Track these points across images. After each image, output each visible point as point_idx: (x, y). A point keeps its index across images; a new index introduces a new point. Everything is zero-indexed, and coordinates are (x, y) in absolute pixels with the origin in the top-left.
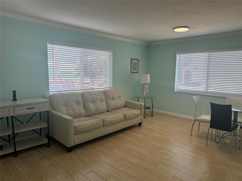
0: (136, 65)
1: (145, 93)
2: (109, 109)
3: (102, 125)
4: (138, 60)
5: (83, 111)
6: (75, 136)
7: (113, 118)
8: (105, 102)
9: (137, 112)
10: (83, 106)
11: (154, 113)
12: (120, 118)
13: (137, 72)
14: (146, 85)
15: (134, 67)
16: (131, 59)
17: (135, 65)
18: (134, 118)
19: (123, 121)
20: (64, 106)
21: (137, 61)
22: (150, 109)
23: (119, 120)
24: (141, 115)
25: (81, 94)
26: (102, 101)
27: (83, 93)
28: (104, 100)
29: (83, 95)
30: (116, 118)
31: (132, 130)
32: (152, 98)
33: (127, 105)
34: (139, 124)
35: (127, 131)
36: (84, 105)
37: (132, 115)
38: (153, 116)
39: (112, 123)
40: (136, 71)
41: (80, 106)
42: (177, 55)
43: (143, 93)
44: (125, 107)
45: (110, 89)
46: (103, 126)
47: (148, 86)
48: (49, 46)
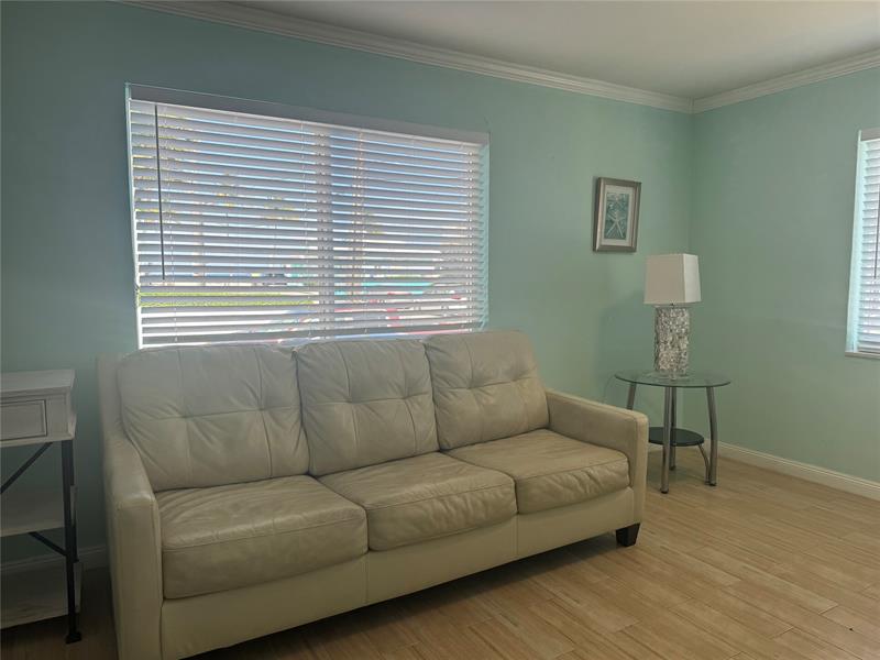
0: (624, 211)
1: (668, 355)
2: (451, 440)
3: (362, 543)
4: (636, 186)
5: (291, 447)
6: (168, 607)
7: (440, 499)
8: (427, 400)
9: (604, 464)
10: (295, 417)
11: (719, 463)
12: (485, 503)
13: (631, 250)
14: (673, 314)
15: (609, 222)
16: (597, 183)
17: (616, 213)
18: (583, 501)
19: (506, 518)
20: (185, 417)
21: (629, 191)
22: (700, 441)
23: (482, 515)
24: (630, 485)
25: (294, 354)
26: (409, 392)
27: (305, 347)
28: (427, 387)
29: (303, 361)
30: (457, 500)
31: (568, 567)
32: (709, 388)
33: (556, 421)
34: (617, 531)
35: (535, 578)
36: (305, 414)
37: (568, 486)
38: (718, 480)
39: (429, 534)
40: (625, 243)
41: (276, 420)
42: (863, 147)
43: (657, 358)
44: (548, 427)
45: (480, 329)
46: (370, 549)
47: (684, 318)
48: (137, 112)
